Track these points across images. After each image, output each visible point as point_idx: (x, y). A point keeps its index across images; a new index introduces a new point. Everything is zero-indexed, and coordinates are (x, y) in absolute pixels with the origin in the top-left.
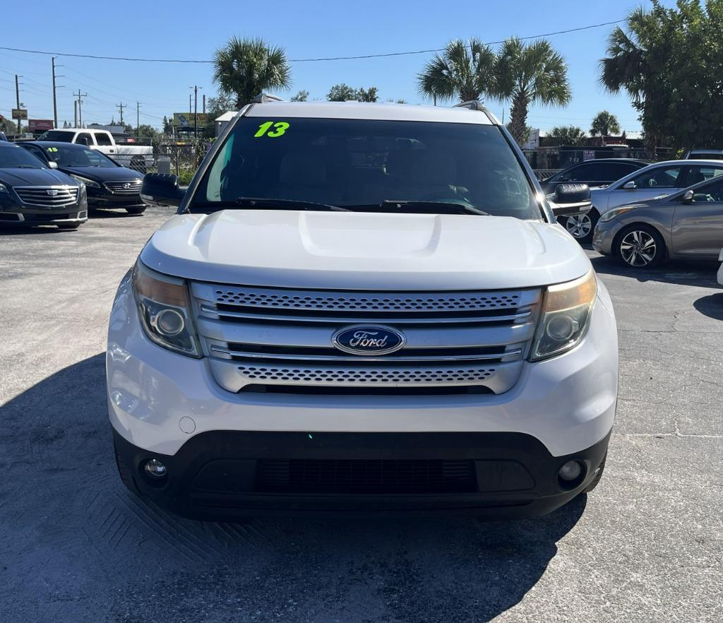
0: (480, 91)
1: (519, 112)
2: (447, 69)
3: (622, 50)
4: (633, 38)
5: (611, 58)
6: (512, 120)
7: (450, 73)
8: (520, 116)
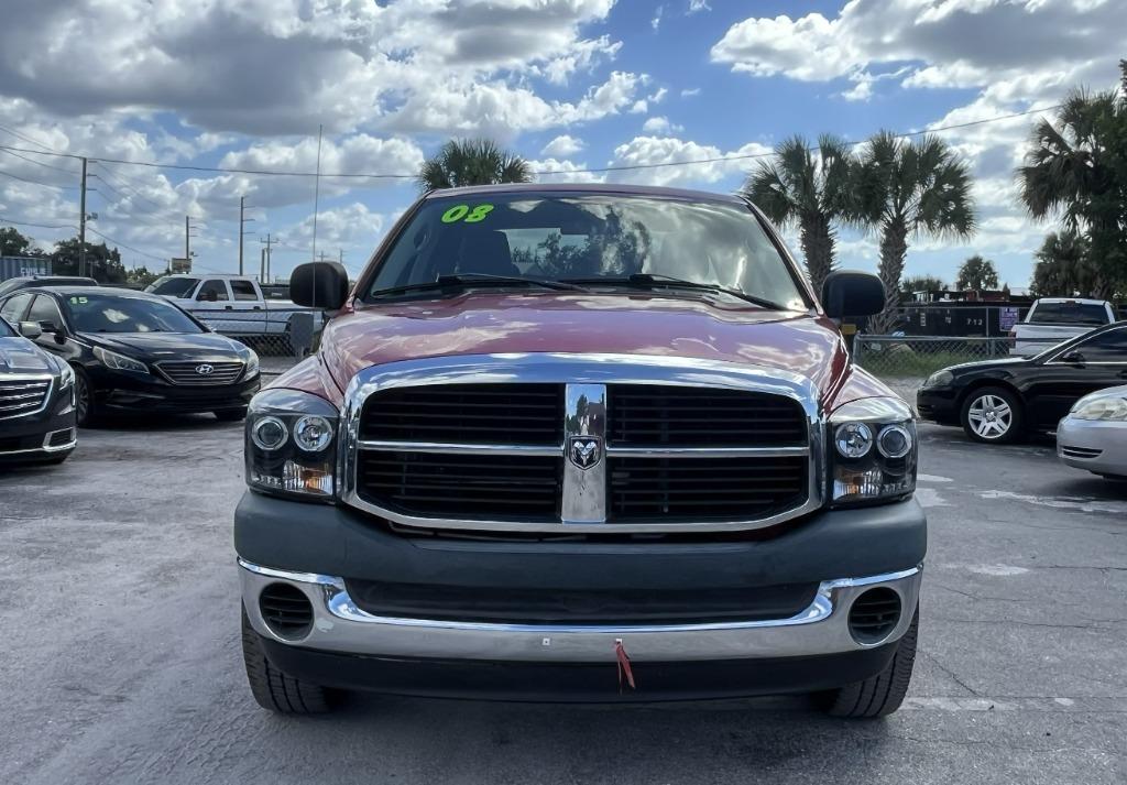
0: (830, 215)
1: (894, 248)
2: (777, 181)
3: (1051, 154)
4: (1068, 135)
5: (1033, 166)
6: (883, 259)
7: (783, 188)
8: (897, 253)
